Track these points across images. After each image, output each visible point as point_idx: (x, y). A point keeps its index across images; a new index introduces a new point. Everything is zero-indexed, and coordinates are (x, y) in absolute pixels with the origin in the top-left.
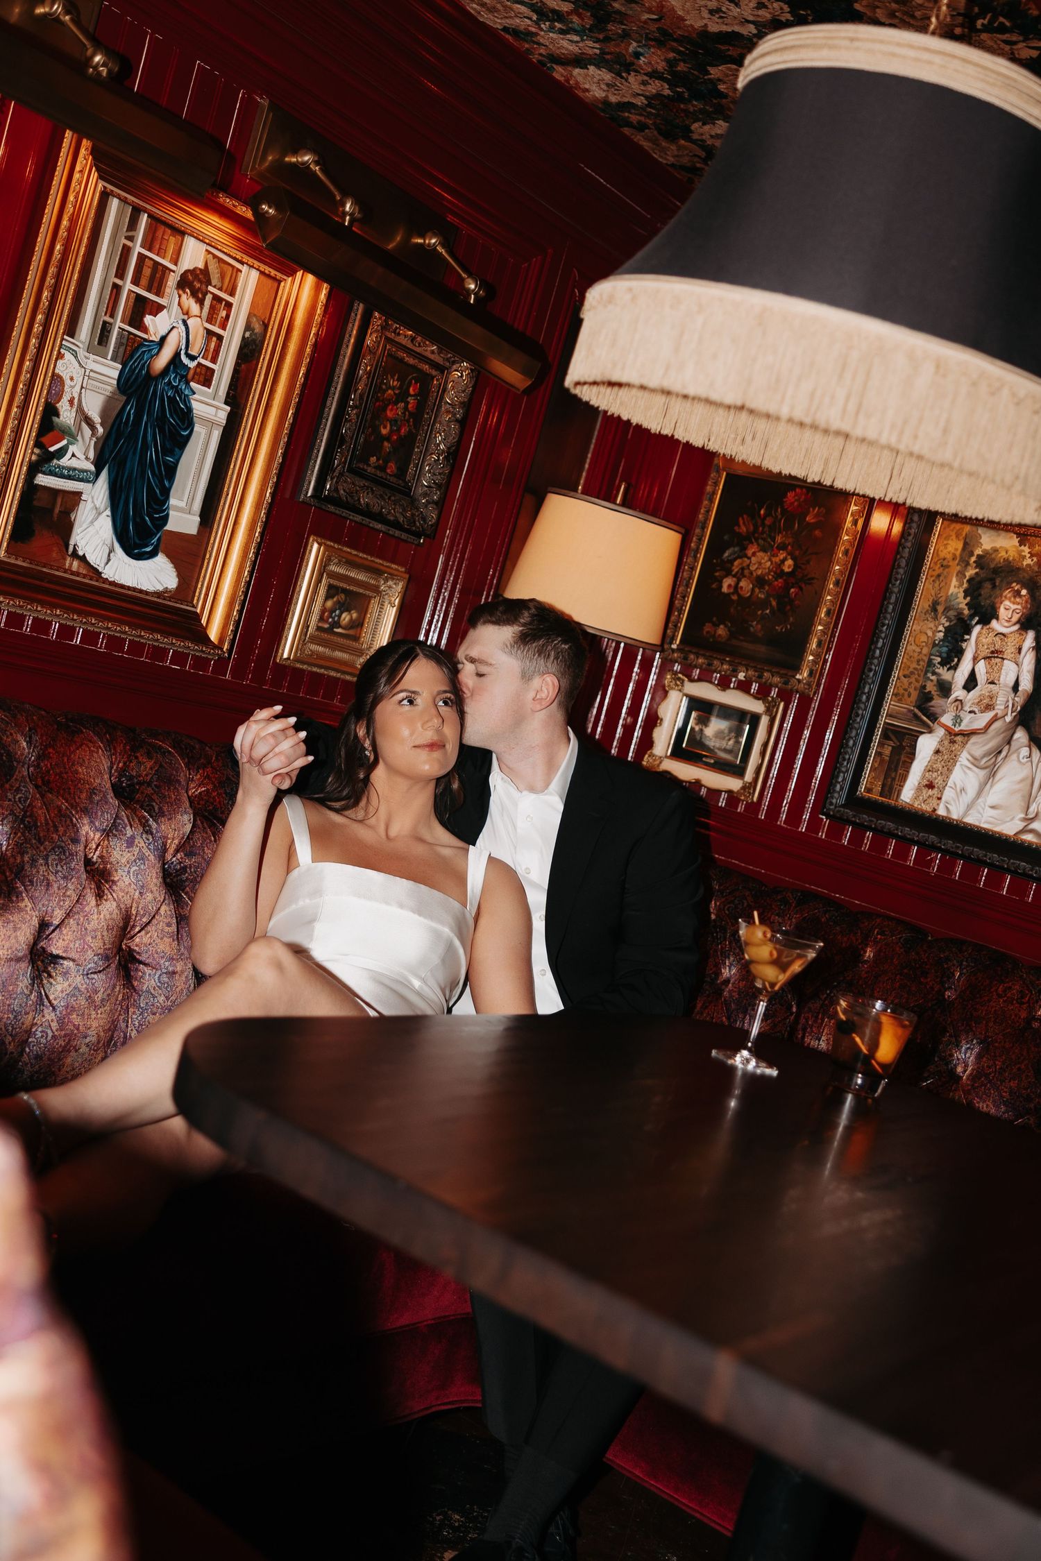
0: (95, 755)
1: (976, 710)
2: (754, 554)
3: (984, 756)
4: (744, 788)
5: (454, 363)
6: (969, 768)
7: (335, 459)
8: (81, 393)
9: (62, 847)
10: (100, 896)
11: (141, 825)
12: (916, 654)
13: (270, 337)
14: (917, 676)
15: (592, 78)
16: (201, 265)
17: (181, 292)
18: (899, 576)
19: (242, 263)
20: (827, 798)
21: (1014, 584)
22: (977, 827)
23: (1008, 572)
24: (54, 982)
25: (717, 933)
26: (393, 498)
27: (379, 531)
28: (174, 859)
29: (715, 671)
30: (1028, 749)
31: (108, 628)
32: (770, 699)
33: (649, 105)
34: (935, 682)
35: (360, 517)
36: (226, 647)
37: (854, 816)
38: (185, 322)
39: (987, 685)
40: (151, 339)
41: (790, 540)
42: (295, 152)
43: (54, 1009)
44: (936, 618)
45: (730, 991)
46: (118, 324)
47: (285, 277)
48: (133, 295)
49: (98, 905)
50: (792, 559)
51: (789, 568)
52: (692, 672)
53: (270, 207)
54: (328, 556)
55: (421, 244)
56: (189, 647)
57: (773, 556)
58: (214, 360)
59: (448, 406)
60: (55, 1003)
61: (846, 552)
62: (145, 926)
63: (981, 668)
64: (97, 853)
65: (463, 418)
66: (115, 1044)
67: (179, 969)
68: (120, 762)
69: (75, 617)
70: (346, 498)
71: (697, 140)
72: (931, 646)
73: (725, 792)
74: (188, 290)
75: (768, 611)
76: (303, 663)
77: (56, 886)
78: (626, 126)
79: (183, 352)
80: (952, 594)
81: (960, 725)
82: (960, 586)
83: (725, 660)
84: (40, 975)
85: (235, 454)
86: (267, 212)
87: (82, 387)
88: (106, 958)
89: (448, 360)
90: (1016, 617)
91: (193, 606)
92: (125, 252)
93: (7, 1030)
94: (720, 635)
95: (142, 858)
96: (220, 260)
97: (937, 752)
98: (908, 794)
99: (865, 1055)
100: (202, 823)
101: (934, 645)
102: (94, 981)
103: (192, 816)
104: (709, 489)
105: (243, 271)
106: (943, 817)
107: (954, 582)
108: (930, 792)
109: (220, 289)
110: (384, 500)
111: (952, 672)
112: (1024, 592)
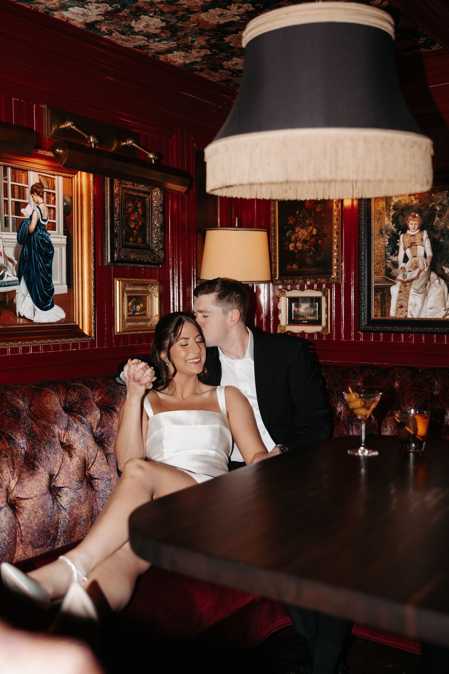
0: (52, 398)
1: (411, 270)
2: (299, 231)
3: (420, 288)
4: (323, 329)
5: (153, 189)
6: (415, 295)
7: (116, 244)
8: (3, 249)
9: (50, 441)
10: (71, 456)
11: (79, 421)
12: (379, 254)
13: (74, 202)
14: (382, 263)
15: (176, 56)
16: (38, 181)
17: (33, 195)
18: (363, 223)
19: (54, 175)
20: (359, 324)
21: (412, 213)
22: (426, 319)
23: (408, 209)
24: (62, 499)
25: (330, 394)
26: (144, 253)
27: (142, 268)
28: (97, 431)
29: (297, 284)
30: (438, 280)
31: (42, 343)
32: (323, 289)
33: (203, 60)
34: (391, 263)
35: (133, 264)
36: (93, 335)
37: (373, 328)
38: (38, 207)
39: (413, 258)
40: (26, 218)
41: (313, 221)
42: (63, 123)
43: (65, 510)
44: (383, 236)
45: (343, 417)
46: (11, 216)
47: (74, 176)
48: (14, 202)
49: (71, 461)
50: (315, 229)
51: (315, 233)
52: (287, 287)
53: (60, 150)
54: (124, 285)
55: (125, 145)
56: (78, 340)
57: (307, 229)
58: (54, 219)
59: (155, 208)
60: (65, 507)
61: (337, 219)
62: (93, 463)
63: (408, 251)
64: (65, 439)
65: (163, 211)
66: (95, 516)
67: (112, 476)
68: (63, 397)
69: (28, 343)
70: (125, 258)
71: (227, 68)
72: (384, 249)
73: (316, 333)
74: (35, 193)
75: (312, 253)
76: (126, 332)
77: (51, 458)
78: (195, 71)
79: (41, 220)
80: (387, 224)
81: (406, 278)
82: (390, 219)
83: (300, 278)
84: (56, 497)
85: (74, 255)
86: (59, 152)
87: (3, 247)
88: (81, 482)
89: (150, 189)
90: (417, 227)
91: (75, 323)
92: (5, 186)
93: (49, 525)
94: (294, 269)
95: (84, 435)
96: (45, 177)
97: (400, 292)
98: (393, 313)
99: (413, 435)
100: (104, 412)
101: (386, 248)
102: (79, 493)
103: (99, 411)
104: (272, 209)
105: (56, 178)
106: (410, 318)
107: (386, 219)
108: (402, 309)
109: (49, 189)
110: (140, 254)
111: (396, 257)
112: (417, 215)
